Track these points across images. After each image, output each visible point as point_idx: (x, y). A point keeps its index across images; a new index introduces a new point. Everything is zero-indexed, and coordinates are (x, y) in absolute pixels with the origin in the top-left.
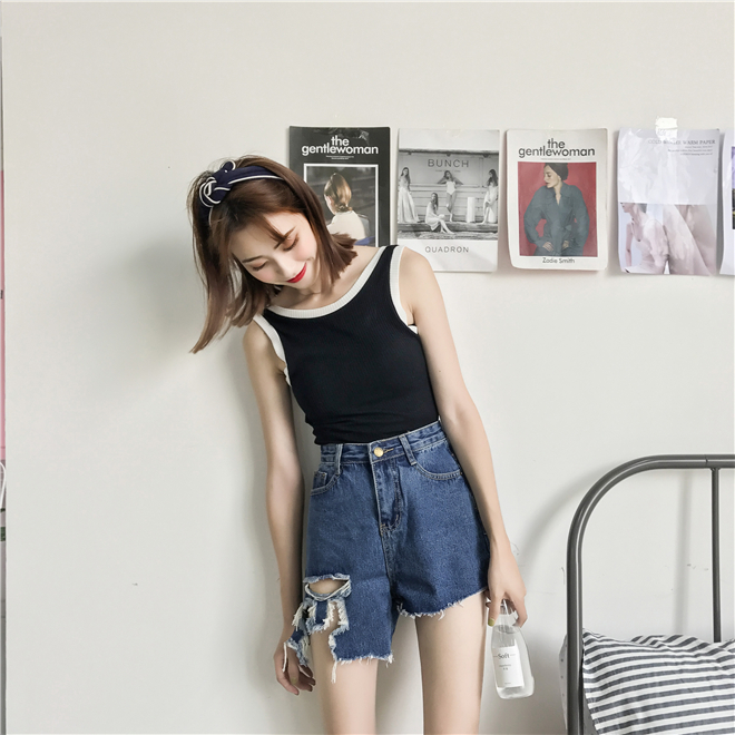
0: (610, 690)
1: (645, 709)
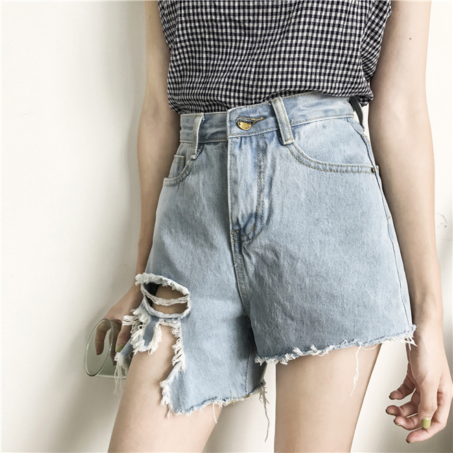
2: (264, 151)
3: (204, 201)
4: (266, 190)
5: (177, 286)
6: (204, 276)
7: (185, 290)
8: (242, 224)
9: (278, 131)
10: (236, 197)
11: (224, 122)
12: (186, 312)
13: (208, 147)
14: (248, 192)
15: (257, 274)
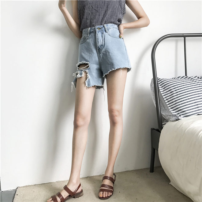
0: (166, 88)
1: (176, 90)
2: (103, 33)
3: (92, 44)
4: (104, 40)
5: (87, 62)
6: (92, 59)
7: (89, 63)
8: (99, 47)
9: (105, 30)
10: (98, 42)
11: (95, 29)
12: (89, 67)
13: (92, 34)
14: (100, 41)
15: (103, 57)
